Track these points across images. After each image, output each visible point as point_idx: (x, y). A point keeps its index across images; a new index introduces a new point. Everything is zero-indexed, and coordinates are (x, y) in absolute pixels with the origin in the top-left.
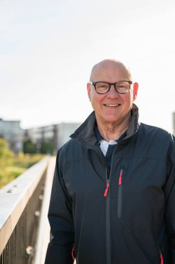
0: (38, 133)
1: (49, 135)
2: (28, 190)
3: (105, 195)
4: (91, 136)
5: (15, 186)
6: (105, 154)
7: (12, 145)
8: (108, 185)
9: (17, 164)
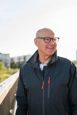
0: (17, 59)
1: (22, 60)
2: (10, 85)
3: (42, 88)
4: (36, 62)
5: (4, 83)
6: (42, 70)
7: (6, 65)
8: (43, 84)
9: (8, 73)
